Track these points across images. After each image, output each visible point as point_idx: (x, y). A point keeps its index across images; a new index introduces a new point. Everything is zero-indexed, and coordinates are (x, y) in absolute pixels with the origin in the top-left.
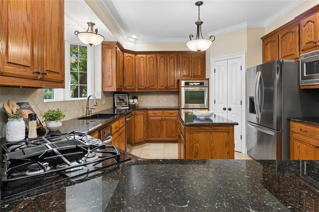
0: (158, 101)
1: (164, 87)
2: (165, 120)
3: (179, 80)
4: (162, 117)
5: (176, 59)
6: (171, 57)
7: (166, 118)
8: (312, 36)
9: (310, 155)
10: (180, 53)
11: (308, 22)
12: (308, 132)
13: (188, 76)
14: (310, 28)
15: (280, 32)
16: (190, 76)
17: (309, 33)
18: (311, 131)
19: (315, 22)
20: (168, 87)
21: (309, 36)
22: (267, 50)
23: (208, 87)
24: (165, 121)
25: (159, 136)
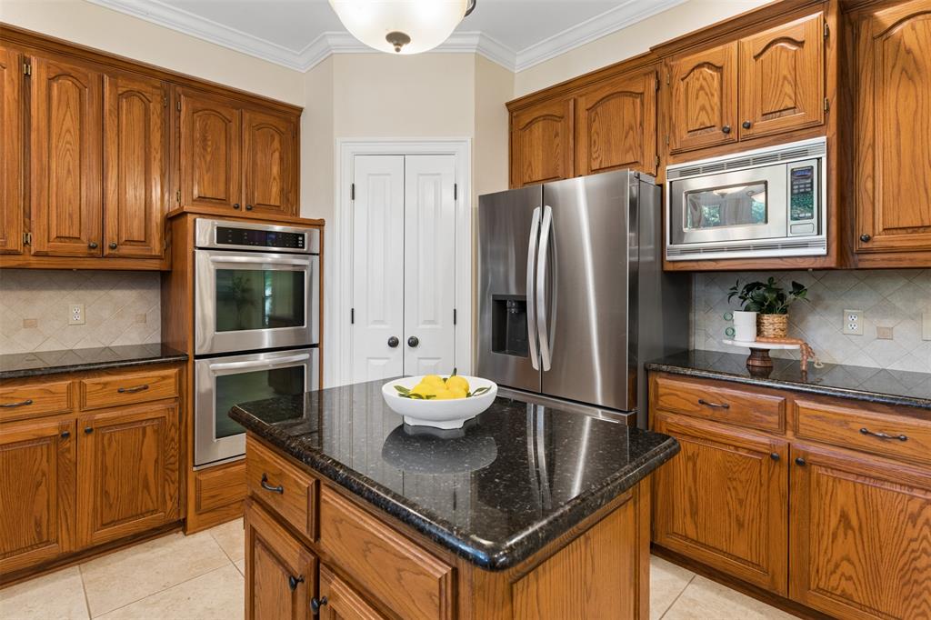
0: (29, 324)
1: (82, 247)
2: (88, 432)
3: (182, 214)
4: (70, 419)
5: (156, 107)
6: (128, 94)
7: (99, 416)
8: (713, 109)
9: (741, 482)
10: (182, 85)
11: (700, 66)
12: (731, 409)
13: (223, 202)
14: (704, 83)
15: (583, 91)
16: (233, 201)
17: (703, 100)
18: (744, 405)
19: (725, 68)
20: (107, 244)
21: (703, 108)
22: (531, 146)
23: (321, 254)
24: (91, 438)
25: (39, 534)
